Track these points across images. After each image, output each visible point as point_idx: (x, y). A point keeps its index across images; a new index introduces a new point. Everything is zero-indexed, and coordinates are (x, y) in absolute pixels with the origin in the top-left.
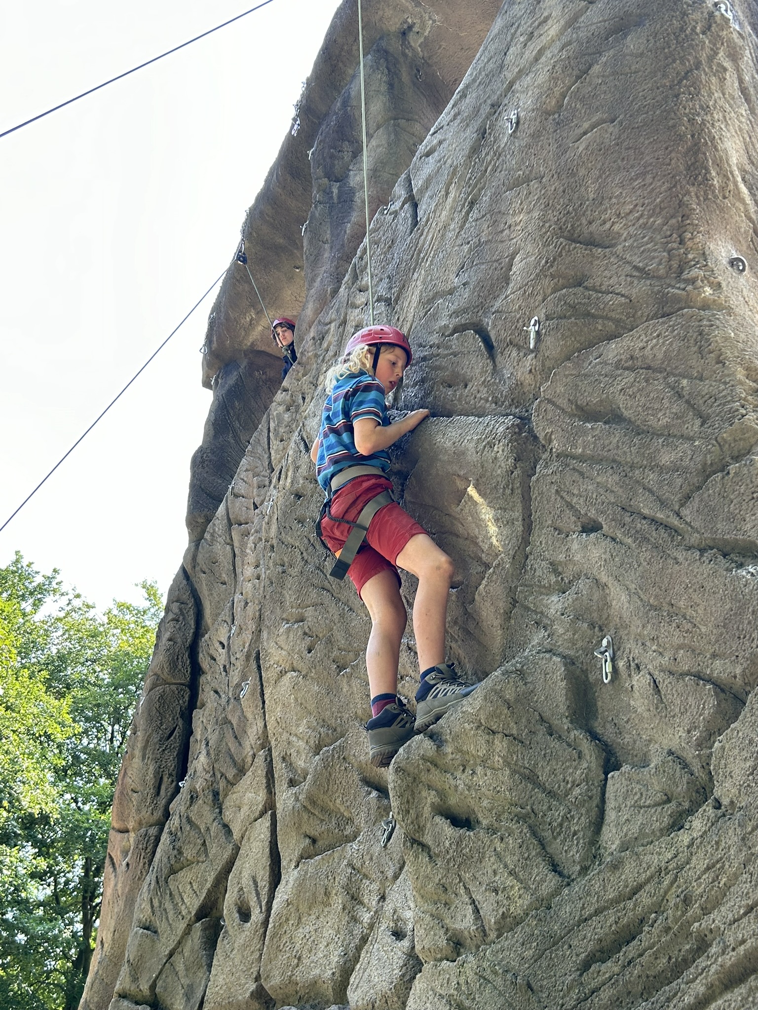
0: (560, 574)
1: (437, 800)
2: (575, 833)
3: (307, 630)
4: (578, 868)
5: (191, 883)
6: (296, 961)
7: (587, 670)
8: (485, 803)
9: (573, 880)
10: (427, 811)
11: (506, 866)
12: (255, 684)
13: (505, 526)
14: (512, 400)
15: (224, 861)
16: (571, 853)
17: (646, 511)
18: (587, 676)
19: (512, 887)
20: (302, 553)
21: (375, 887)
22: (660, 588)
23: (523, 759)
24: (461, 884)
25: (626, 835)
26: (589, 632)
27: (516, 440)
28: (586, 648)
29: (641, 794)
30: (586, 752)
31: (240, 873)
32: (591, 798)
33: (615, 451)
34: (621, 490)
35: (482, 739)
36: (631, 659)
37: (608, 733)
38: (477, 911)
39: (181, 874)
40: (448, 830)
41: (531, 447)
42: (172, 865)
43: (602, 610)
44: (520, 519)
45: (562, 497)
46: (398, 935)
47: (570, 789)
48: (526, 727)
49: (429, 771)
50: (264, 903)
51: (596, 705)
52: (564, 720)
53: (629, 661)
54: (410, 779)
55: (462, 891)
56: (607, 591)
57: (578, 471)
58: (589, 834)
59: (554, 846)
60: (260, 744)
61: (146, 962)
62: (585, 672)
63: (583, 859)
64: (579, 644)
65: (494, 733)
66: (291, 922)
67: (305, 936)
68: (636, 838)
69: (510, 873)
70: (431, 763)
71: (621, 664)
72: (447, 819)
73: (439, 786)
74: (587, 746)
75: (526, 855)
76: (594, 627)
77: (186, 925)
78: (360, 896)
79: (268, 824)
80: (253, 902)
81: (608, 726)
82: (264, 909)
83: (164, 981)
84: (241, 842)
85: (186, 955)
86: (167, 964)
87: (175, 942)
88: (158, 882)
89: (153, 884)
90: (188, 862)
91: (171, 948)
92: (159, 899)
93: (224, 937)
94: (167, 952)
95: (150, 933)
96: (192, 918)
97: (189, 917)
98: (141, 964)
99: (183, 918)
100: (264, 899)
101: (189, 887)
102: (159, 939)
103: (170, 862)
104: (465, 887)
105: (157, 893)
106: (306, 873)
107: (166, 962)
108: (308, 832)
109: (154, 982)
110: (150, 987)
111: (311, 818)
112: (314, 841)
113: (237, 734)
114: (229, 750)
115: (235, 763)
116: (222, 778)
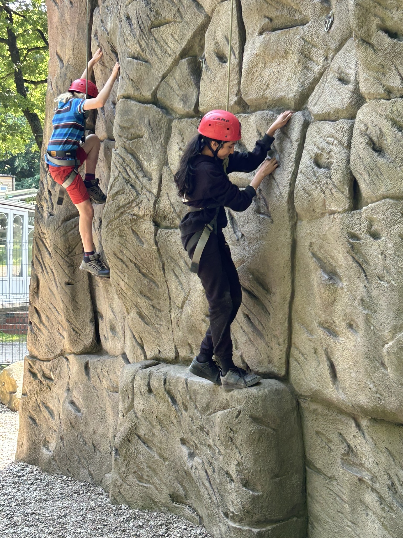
1: (380, 22)
5: (171, 34)
6: (265, 87)
10: (374, 27)
15: (199, 24)
21: (321, 52)
24: (393, 65)
31: (215, 33)
39: (163, 28)
40: (387, 39)
42: (152, 21)
46: (343, 80)
49: (375, 7)
50: (237, 53)
54: (364, 10)
55: (394, 68)
61: (144, 80)
66: (260, 66)
67: (271, 74)
72: (386, 33)
73: (381, 15)
77: (173, 60)
78: (311, 56)
79: (234, 6)
80: (227, 52)
82: (237, 56)
83: (163, 91)
84: (212, 14)
85: (177, 77)
86: (162, 82)
87: (166, 70)
88: (142, 31)
89: (138, 32)
90: (166, 21)
91: (163, 73)
92: (145, 42)
93: (207, 70)
94: (161, 75)
95: (144, 63)
96: (177, 56)
97: (175, 55)
98: (141, 81)
99: (170, 55)
100: (237, 51)
101: (171, 37)
102: (152, 67)
103: (150, 19)
104: (396, 67)
105: (143, 38)
106: (270, 40)
107: (161, 81)
108: (267, 15)
109: (154, 91)
110: (152, 94)
111: (270, 7)
112: (271, 20)
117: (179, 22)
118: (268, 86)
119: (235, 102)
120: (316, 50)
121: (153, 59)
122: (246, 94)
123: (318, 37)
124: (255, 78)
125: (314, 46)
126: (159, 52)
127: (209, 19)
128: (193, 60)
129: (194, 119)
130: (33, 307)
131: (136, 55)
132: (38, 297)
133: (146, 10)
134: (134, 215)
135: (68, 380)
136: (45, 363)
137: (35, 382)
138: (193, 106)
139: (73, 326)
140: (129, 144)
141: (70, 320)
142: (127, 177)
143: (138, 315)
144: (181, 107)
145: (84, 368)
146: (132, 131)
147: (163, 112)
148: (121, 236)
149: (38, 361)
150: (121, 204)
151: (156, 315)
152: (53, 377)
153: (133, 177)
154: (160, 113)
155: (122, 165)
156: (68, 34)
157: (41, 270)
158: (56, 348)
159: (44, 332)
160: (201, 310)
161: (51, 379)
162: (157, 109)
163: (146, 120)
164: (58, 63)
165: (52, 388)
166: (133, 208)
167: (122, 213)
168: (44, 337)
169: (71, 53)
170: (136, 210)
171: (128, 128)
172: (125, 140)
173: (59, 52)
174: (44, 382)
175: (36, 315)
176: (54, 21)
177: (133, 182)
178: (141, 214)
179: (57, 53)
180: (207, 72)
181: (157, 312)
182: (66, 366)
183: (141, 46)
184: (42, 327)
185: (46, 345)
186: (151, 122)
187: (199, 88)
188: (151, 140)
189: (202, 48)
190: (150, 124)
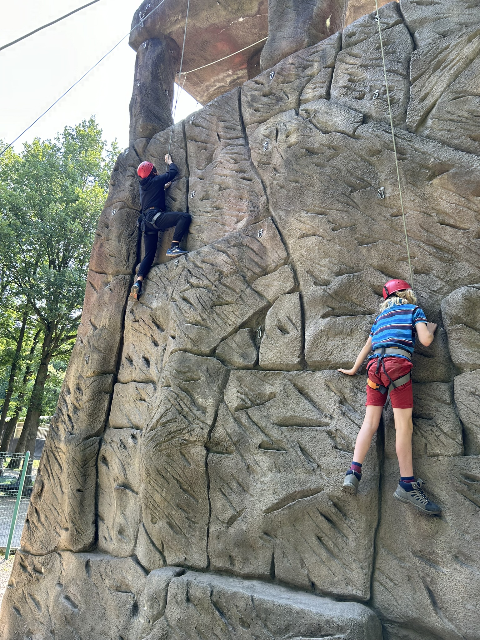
3: (331, 221)
5: (233, 311)
12: (273, 234)
15: (260, 307)
20: (322, 182)
31: (277, 314)
39: (224, 307)
42: (214, 302)
60: (283, 262)
61: (203, 340)
66: (323, 339)
67: (334, 345)
77: (233, 328)
79: (298, 297)
82: (300, 331)
83: (222, 349)
84: (274, 302)
87: (226, 334)
88: (203, 307)
89: (199, 307)
90: (227, 302)
91: (223, 336)
92: (207, 314)
93: (267, 338)
94: (220, 338)
95: (205, 328)
96: (237, 326)
97: (235, 326)
98: (200, 340)
99: (230, 325)
100: (299, 327)
101: (232, 313)
103: (212, 300)
105: (204, 312)
106: (335, 322)
107: (221, 342)
108: (330, 305)
109: (213, 348)
110: (211, 350)
111: (334, 300)
112: (333, 309)
113: (258, 253)
114: (252, 259)
115: (259, 266)
116: (249, 271)
117: (241, 304)
118: (331, 353)
119: (298, 362)
121: (213, 326)
122: (310, 357)
124: (319, 347)
126: (220, 322)
127: (271, 304)
128: (250, 330)
129: (254, 371)
130: (34, 508)
131: (195, 322)
132: (40, 500)
133: (207, 294)
134: (184, 440)
135: (60, 574)
136: (37, 557)
137: (24, 575)
138: (254, 362)
139: (76, 527)
140: (184, 384)
141: (75, 522)
142: (180, 409)
143: (168, 524)
144: (240, 361)
145: (84, 566)
146: (188, 375)
147: (222, 363)
148: (168, 456)
149: (30, 555)
150: (173, 431)
151: (189, 526)
152: (43, 571)
153: (188, 409)
154: (220, 364)
155: (176, 399)
156: (106, 309)
157: (47, 477)
158: (50, 544)
159: (40, 529)
160: (260, 528)
161: (40, 572)
162: (217, 360)
163: (204, 367)
164: (91, 327)
165: (41, 581)
166: (184, 434)
167: (172, 438)
168: (40, 534)
169: (107, 321)
170: (187, 436)
171: (185, 373)
172: (181, 381)
173: (93, 320)
174: (34, 575)
175: (36, 515)
176: (92, 300)
177: (185, 413)
178: (192, 439)
179: (90, 321)
181: (191, 524)
182: (58, 561)
183: (201, 317)
184: (39, 526)
185: (41, 542)
186: (210, 369)
187: (258, 349)
188: (208, 383)
190: (208, 371)
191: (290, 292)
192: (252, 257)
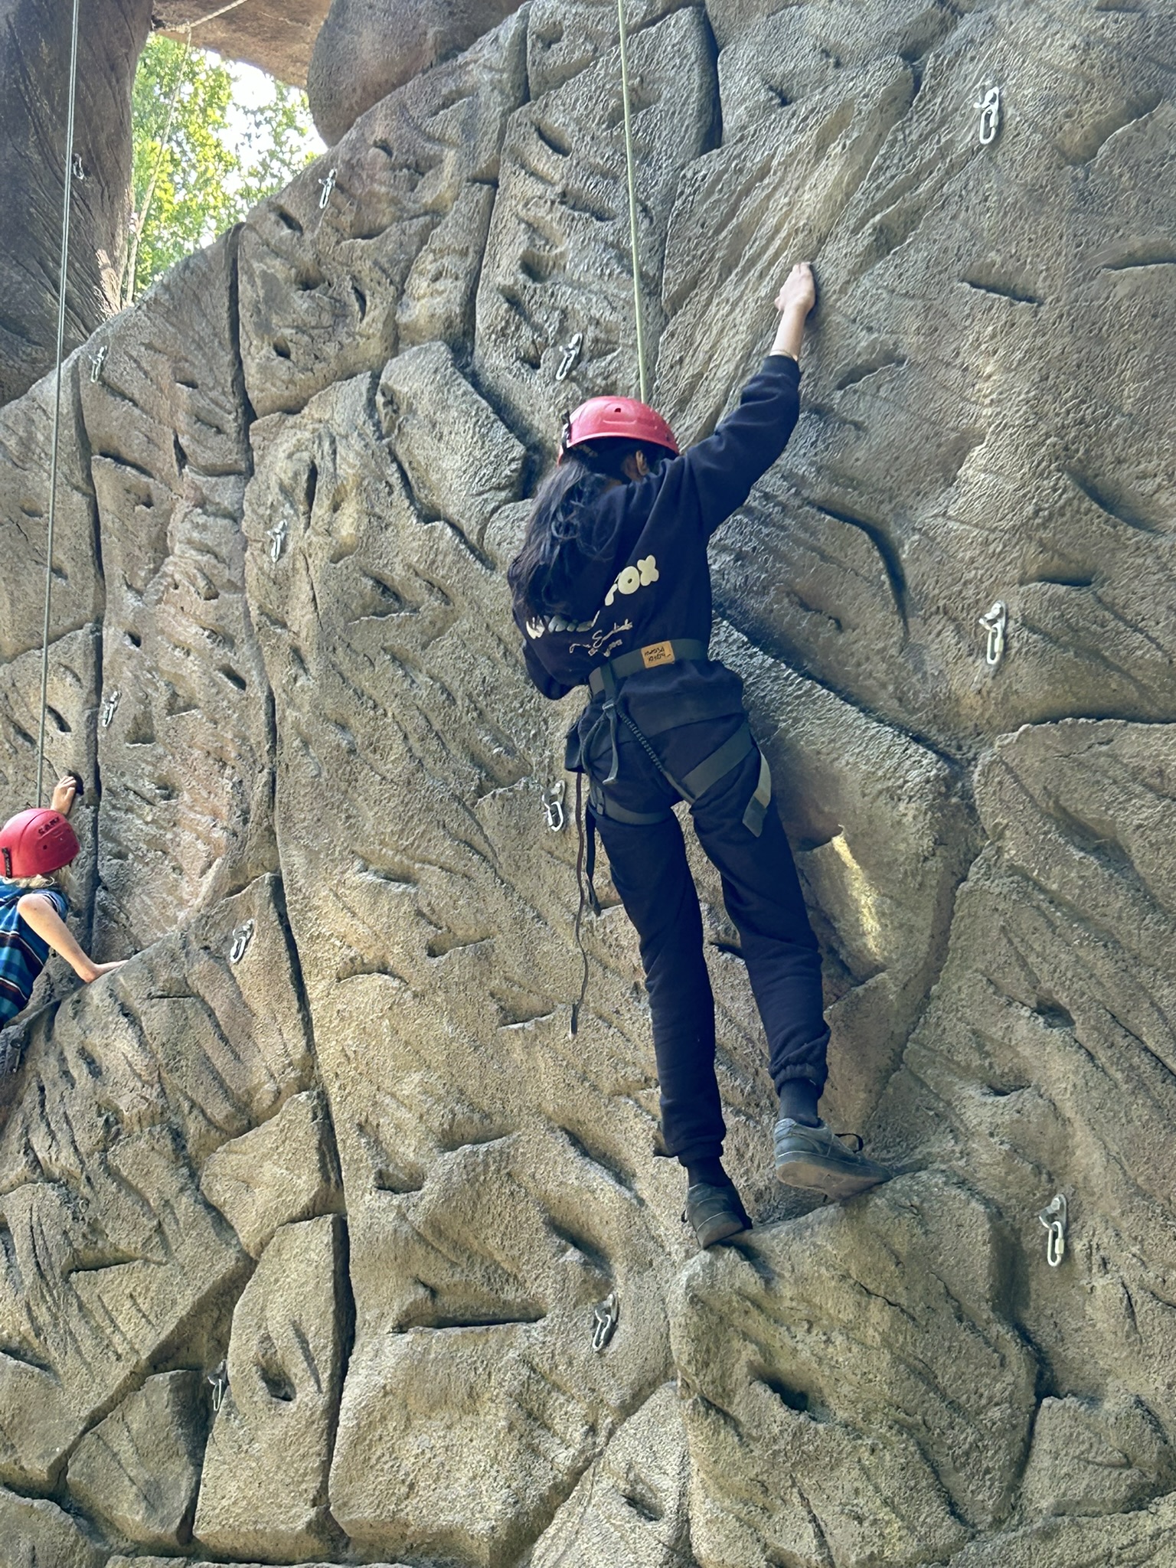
0: (988, 1055)
1: (758, 1359)
2: (988, 1471)
3: (426, 910)
4: (990, 1518)
5: (132, 1296)
6: (404, 1489)
7: (1020, 1229)
8: (845, 1389)
9: (980, 1532)
10: (740, 1371)
11: (877, 1489)
12: (272, 952)
13: (894, 929)
14: (935, 716)
15: (218, 1277)
16: (980, 1497)
17: (1151, 1044)
18: (1018, 1239)
19: (887, 1523)
20: (406, 737)
21: (578, 1409)
22: (1156, 1169)
23: (914, 1344)
24: (795, 1490)
25: (1064, 1494)
26: (1033, 1180)
27: (941, 809)
28: (1023, 1200)
29: (1091, 1445)
30: (1013, 1359)
31: (262, 1310)
32: (1014, 1427)
33: (1114, 922)
34: (1116, 990)
35: (849, 1299)
36: (1094, 1243)
37: (1045, 1335)
38: (820, 1534)
39: (106, 1276)
40: (777, 1410)
41: (962, 825)
42: (76, 1250)
43: (1059, 1153)
44: (928, 932)
45: (1010, 942)
46: (641, 1505)
47: (984, 1407)
48: (921, 1298)
49: (746, 1312)
50: (325, 1376)
51: (1027, 1283)
52: (984, 1305)
53: (1090, 1247)
54: (715, 1319)
55: (796, 1499)
56: (1070, 1129)
57: (1045, 916)
58: (1009, 1476)
59: (953, 1479)
60: (296, 1079)
61: (30, 1422)
62: (1017, 1232)
63: (998, 1509)
64: (1013, 1190)
65: (869, 1293)
66: (391, 1425)
67: (423, 1452)
68: (1078, 1503)
69: (885, 1503)
70: (753, 1302)
71: (1078, 1246)
72: (775, 1391)
73: (762, 1338)
74: (1014, 1351)
75: (912, 1483)
76: (1040, 1173)
77: (127, 1372)
78: (546, 1416)
79: (328, 1238)
80: (297, 1369)
81: (1044, 1322)
82: (325, 1385)
83: (86, 1464)
84: (259, 1254)
85: (135, 1426)
86: (88, 1435)
87: (104, 1398)
88: (42, 1276)
89: (29, 1277)
90: (119, 1254)
91: (93, 1406)
92: (49, 1308)
93: (229, 1414)
94: (85, 1413)
95: (37, 1370)
96: (143, 1363)
97: (134, 1360)
98: (21, 1423)
99: (119, 1358)
100: (325, 1369)
101: (128, 1304)
102: (61, 1386)
103: (70, 1244)
104: (801, 1495)
105: (43, 1296)
106: (426, 1351)
107: (85, 1431)
108: (422, 1277)
109: (59, 1459)
110: (50, 1468)
111: (432, 1256)
112: (434, 1292)
113: (226, 1032)
114: (208, 1059)
115: (227, 1093)
116: (195, 1112)
117: (159, 1264)
118: (411, 1486)
119: (309, 1524)
120: (562, 1399)
121: (66, 1364)
122: (345, 1504)
123: (570, 1364)
124: (373, 1461)
125: (556, 1387)
126: (87, 1345)
127: (248, 1265)
128: (188, 1378)
129: (176, 1561)
131: (15, 1343)
133: (60, 1215)
138: (178, 1521)
144: (138, 1518)
147: (79, 1527)
154: (72, 1531)
162: (64, 1515)
163: (24, 1547)
180: (228, 1420)
183: (32, 1319)
186: (39, 1556)
187: (199, 1466)
189: (221, 1346)
191: (309, 1214)
192: (210, 1053)
